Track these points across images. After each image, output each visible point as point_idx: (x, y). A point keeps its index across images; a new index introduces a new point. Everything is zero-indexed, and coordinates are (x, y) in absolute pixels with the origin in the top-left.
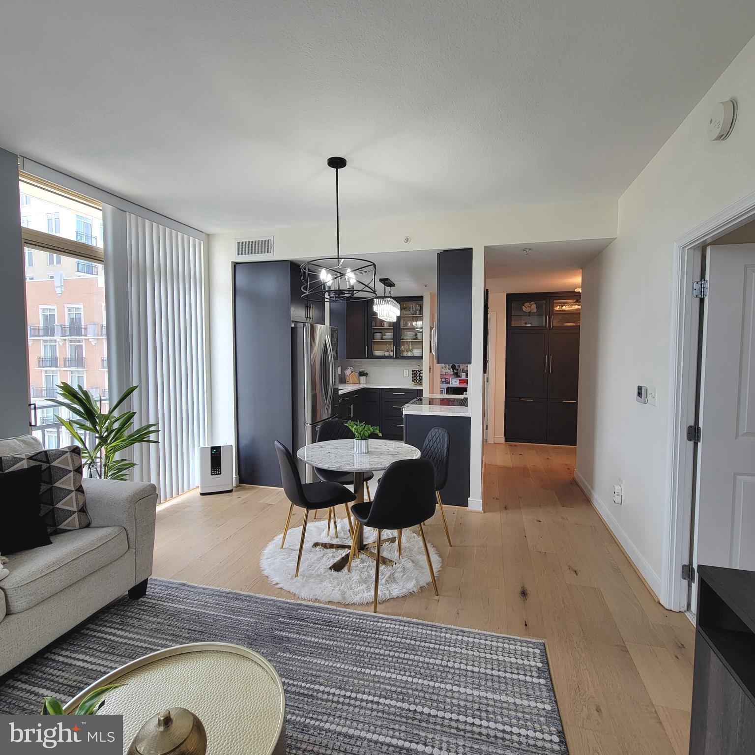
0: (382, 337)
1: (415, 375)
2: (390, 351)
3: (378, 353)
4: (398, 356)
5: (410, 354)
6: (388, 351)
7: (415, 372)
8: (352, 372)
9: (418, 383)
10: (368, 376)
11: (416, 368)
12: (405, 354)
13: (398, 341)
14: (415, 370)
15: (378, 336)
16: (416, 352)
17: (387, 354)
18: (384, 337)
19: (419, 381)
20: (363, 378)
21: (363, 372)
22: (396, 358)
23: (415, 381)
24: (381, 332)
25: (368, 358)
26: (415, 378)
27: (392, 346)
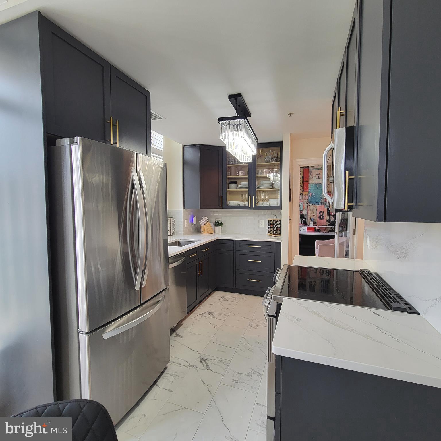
0: (237, 187)
1: (272, 226)
2: (245, 201)
3: (232, 203)
4: (254, 206)
5: (266, 204)
6: (243, 201)
7: (272, 222)
8: (207, 222)
9: (274, 234)
10: (223, 226)
11: (273, 218)
12: (261, 204)
13: (253, 190)
14: (271, 221)
15: (233, 186)
16: (274, 202)
17: (242, 204)
18: (239, 186)
19: (276, 232)
20: (218, 228)
21: (218, 222)
22: (252, 208)
23: (272, 232)
24: (236, 182)
25: (222, 208)
26: (272, 229)
27: (247, 195)
